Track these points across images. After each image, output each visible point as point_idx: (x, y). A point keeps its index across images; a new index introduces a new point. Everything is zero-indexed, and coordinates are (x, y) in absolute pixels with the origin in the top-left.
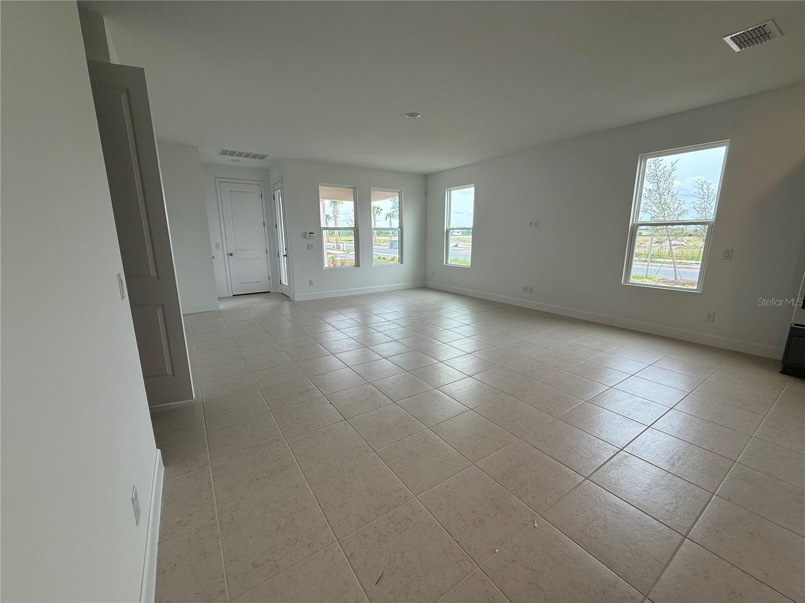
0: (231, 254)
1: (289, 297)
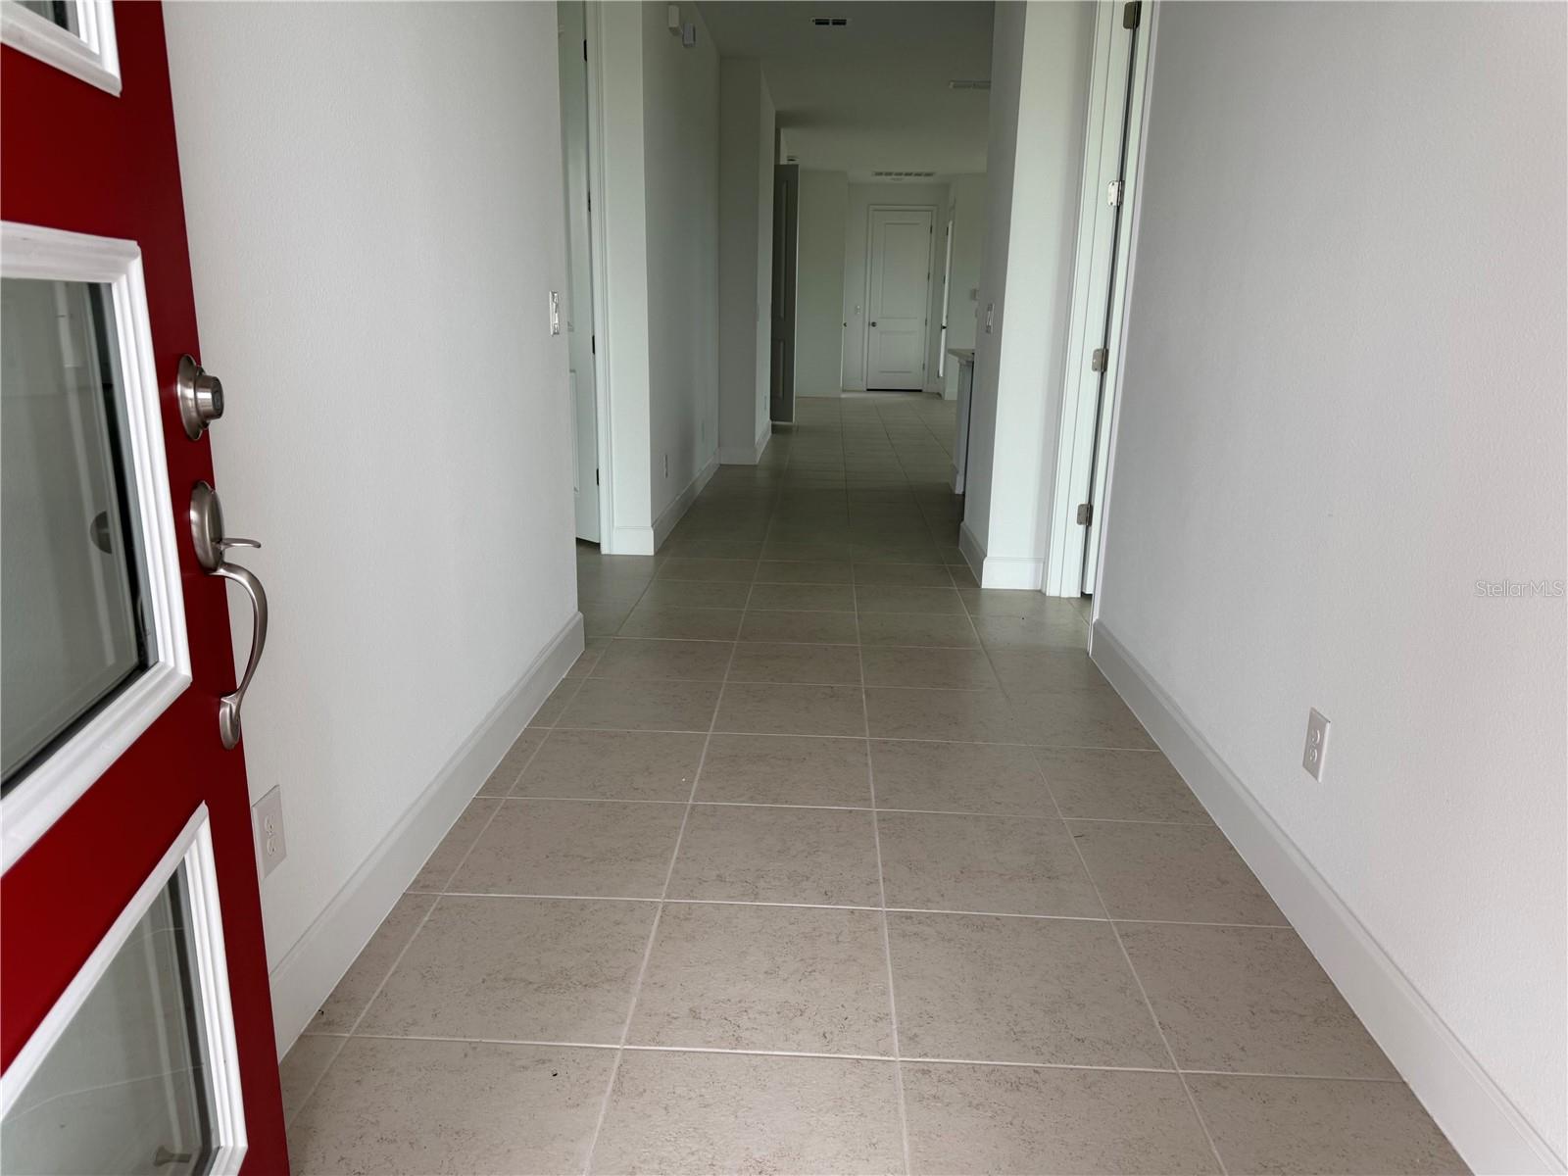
0: (874, 324)
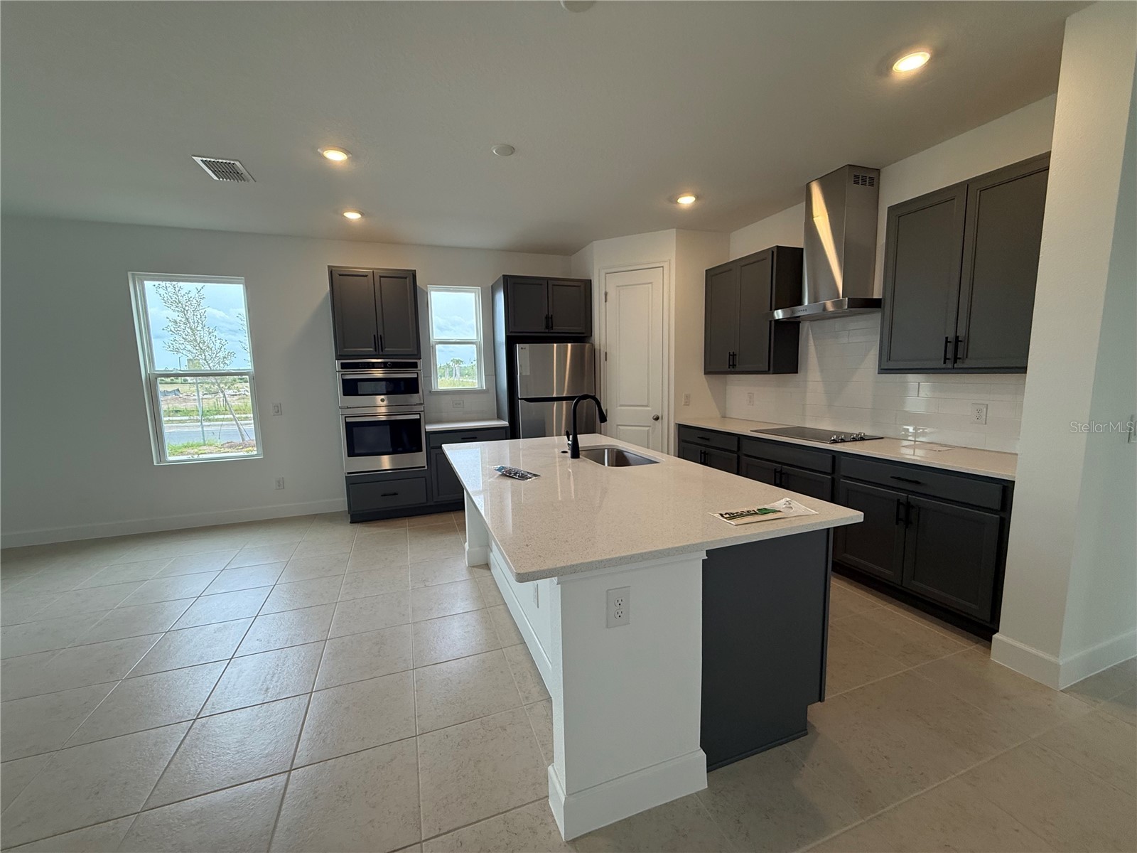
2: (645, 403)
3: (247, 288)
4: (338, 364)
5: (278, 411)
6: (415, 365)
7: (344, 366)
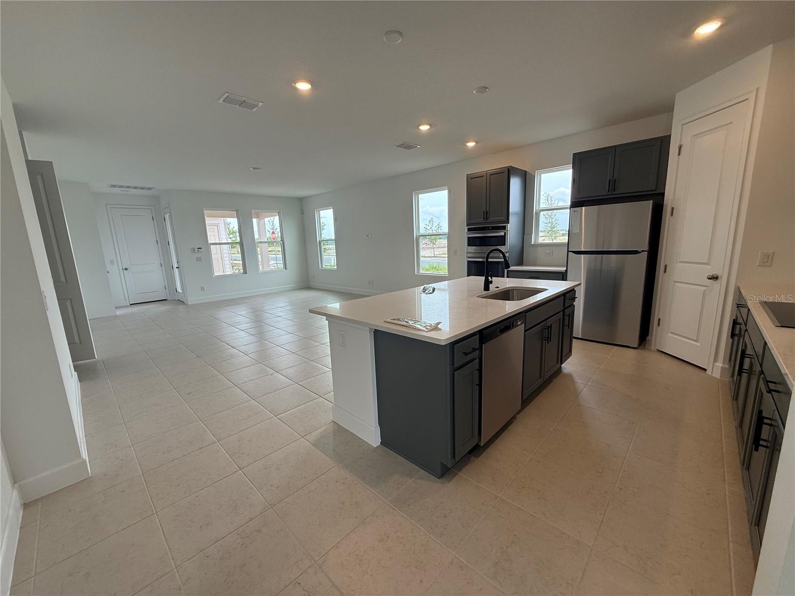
0: (126, 269)
1: (184, 302)
2: (706, 262)
3: (450, 192)
4: (466, 228)
5: (455, 253)
6: (504, 228)
7: (469, 230)
